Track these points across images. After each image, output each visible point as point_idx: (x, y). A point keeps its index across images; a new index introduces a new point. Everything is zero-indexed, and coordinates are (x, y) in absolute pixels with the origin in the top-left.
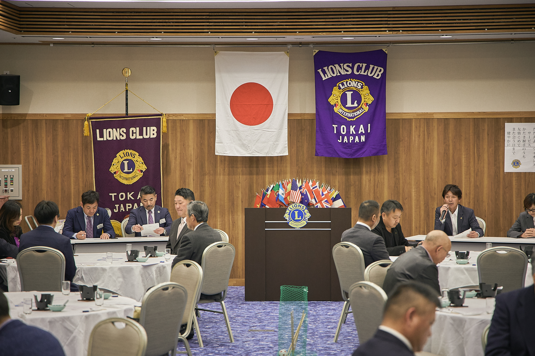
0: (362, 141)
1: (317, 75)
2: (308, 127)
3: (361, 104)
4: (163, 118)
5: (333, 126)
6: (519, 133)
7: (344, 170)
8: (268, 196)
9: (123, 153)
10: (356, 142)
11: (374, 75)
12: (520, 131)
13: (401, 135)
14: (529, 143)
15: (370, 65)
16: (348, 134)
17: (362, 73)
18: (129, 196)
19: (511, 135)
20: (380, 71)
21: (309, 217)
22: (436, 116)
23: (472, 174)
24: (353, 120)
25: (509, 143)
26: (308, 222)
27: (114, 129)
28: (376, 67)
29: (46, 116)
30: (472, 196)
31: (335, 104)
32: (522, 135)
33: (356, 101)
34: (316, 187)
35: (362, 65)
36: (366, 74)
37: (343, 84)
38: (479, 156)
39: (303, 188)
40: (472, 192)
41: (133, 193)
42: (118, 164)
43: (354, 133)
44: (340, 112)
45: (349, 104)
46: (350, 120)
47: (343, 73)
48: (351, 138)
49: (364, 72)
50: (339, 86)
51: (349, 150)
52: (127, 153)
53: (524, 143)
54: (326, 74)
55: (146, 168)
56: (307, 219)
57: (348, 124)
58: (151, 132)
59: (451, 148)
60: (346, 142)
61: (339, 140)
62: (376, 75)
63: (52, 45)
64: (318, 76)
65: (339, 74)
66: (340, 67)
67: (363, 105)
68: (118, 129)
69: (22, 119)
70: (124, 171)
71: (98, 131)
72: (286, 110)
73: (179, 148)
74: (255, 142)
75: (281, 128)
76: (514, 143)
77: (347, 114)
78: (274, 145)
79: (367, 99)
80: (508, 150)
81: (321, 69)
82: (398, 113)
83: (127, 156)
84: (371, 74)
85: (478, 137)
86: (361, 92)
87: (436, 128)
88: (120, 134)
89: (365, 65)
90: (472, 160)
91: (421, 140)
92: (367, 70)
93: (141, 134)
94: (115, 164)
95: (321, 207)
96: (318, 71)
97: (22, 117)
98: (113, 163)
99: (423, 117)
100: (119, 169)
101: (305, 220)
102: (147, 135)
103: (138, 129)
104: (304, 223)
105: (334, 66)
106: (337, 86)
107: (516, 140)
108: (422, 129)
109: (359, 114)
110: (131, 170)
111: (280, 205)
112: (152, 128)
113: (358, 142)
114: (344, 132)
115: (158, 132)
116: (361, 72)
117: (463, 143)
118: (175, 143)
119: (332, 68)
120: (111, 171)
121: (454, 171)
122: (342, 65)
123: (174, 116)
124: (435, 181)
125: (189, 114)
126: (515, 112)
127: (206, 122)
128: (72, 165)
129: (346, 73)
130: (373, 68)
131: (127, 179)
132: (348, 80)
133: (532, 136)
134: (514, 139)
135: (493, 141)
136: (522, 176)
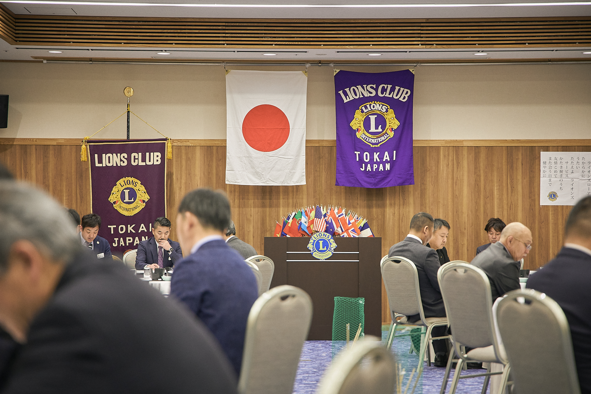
0: (386, 170)
1: (338, 96)
2: (327, 155)
3: (386, 128)
4: (167, 144)
5: (355, 152)
6: (556, 163)
7: (366, 202)
8: (289, 225)
9: (124, 181)
10: (380, 170)
11: (400, 98)
12: (557, 161)
13: (428, 163)
14: (567, 174)
15: (396, 87)
16: (372, 162)
17: (387, 95)
18: (130, 228)
19: (547, 165)
20: (407, 93)
21: (335, 247)
22: (465, 144)
23: (505, 207)
24: (377, 146)
25: (544, 174)
26: (334, 252)
27: (114, 155)
28: (402, 89)
29: (36, 141)
31: (358, 129)
32: (559, 165)
33: (380, 126)
34: (343, 214)
35: (387, 87)
36: (391, 96)
37: (366, 107)
38: (512, 187)
39: (328, 216)
41: (134, 225)
42: (118, 193)
43: (379, 160)
44: (362, 138)
45: (373, 129)
46: (374, 146)
47: (367, 95)
48: (375, 166)
49: (389, 94)
50: (362, 109)
51: (373, 179)
52: (128, 181)
53: (561, 174)
54: (347, 96)
55: (149, 198)
56: (333, 250)
57: (372, 151)
58: (155, 159)
59: (482, 178)
60: (369, 170)
61: (361, 169)
62: (402, 97)
63: (45, 62)
64: (338, 98)
65: (361, 96)
66: (363, 88)
67: (388, 130)
68: (119, 155)
69: (9, 144)
70: (124, 201)
71: (96, 156)
72: (303, 135)
73: (184, 177)
74: (270, 170)
75: (298, 155)
76: (551, 174)
77: (370, 140)
78: (291, 173)
79: (393, 123)
80: (544, 181)
81: (342, 91)
82: (425, 140)
83: (128, 184)
84: (396, 96)
85: (512, 167)
86: (386, 115)
87: (466, 156)
88: (121, 160)
89: (390, 86)
90: (505, 192)
91: (450, 170)
92: (393, 92)
93: (144, 160)
94: (115, 193)
95: (347, 237)
96: (339, 92)
97: (10, 142)
98: (112, 192)
99: (452, 145)
100: (119, 198)
101: (330, 251)
102: (150, 161)
103: (140, 154)
104: (329, 254)
105: (356, 87)
106: (360, 109)
107: (553, 170)
108: (450, 158)
109: (383, 140)
110: (132, 200)
111: (302, 234)
112: (156, 154)
113: (383, 170)
114: (367, 159)
115: (163, 158)
116: (385, 94)
117: (495, 173)
118: (179, 172)
119: (354, 89)
120: (110, 200)
121: (485, 203)
122: (365, 86)
123: (179, 141)
124: (465, 215)
125: (195, 140)
126: (551, 140)
127: (215, 148)
128: (64, 195)
129: (369, 95)
130: (399, 90)
131: (127, 210)
132: (372, 102)
133: (569, 166)
134: (550, 169)
135: (528, 171)
136: (560, 209)
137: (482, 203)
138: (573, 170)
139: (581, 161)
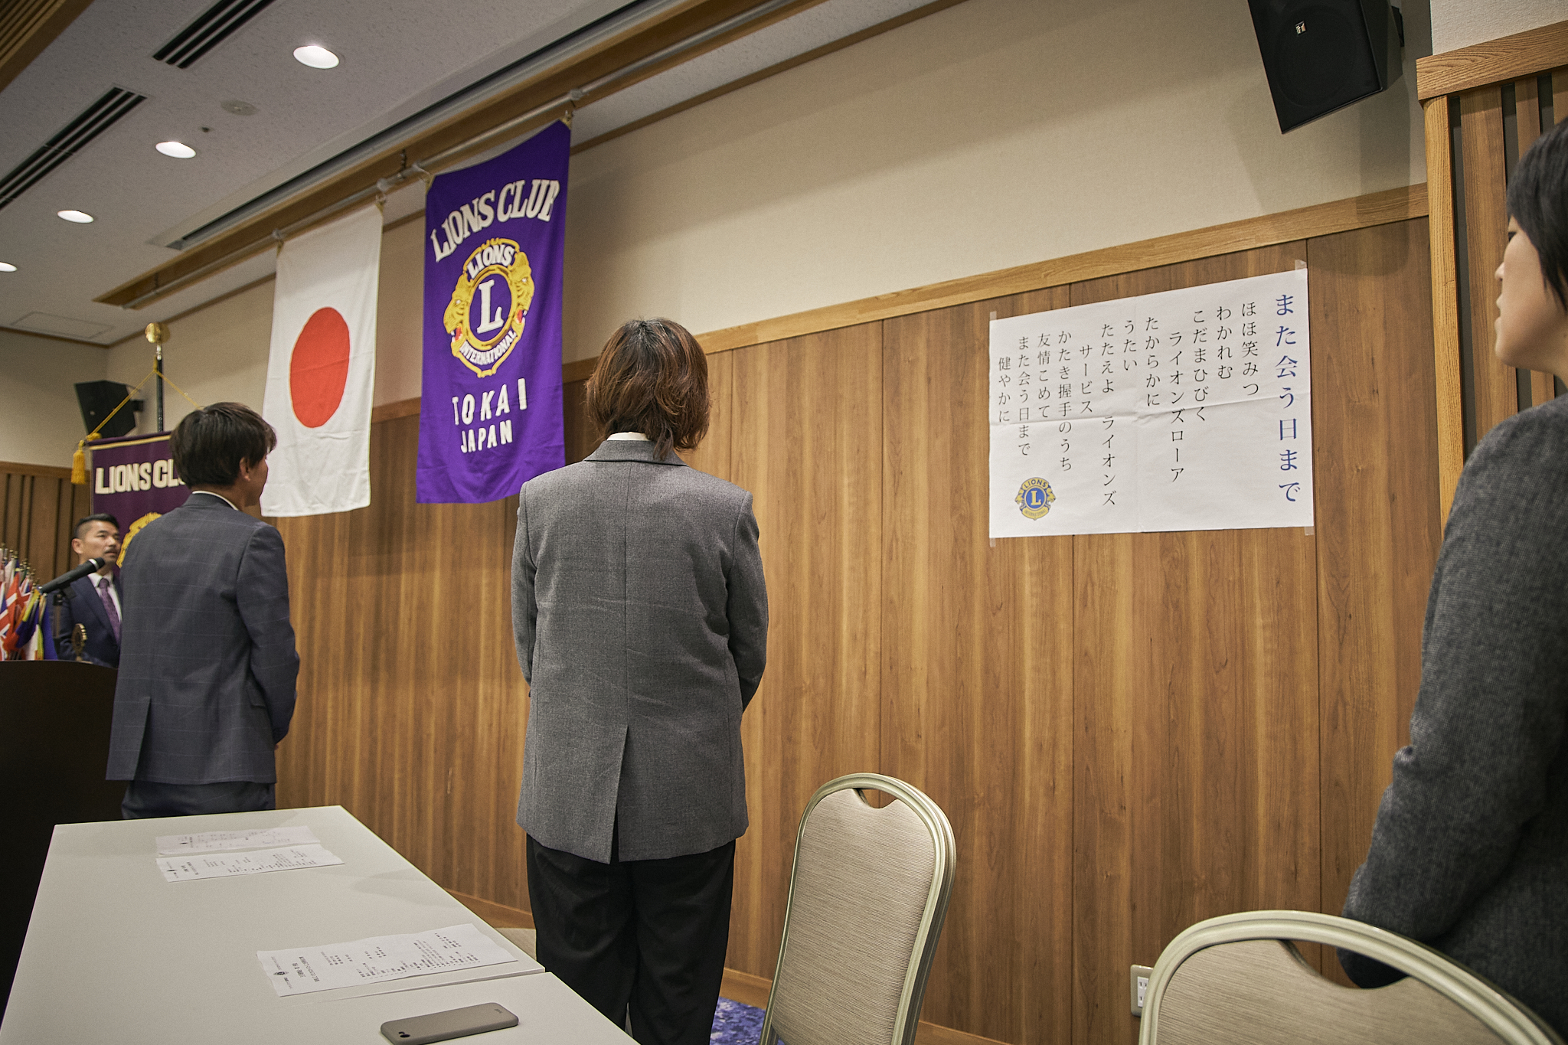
0: (503, 442)
1: (429, 250)
3: (511, 314)
5: (453, 400)
6: (1044, 358)
10: (490, 446)
11: (540, 212)
12: (1048, 349)
14: (1086, 398)
15: (533, 182)
17: (515, 214)
19: (1014, 372)
22: (763, 337)
24: (489, 373)
25: (1003, 408)
27: (129, 466)
28: (544, 184)
30: (873, 647)
31: (456, 330)
32: (1055, 366)
33: (500, 310)
35: (517, 188)
36: (521, 214)
37: (475, 263)
38: (897, 474)
40: (874, 631)
43: (489, 416)
44: (463, 355)
45: (485, 326)
46: (484, 374)
47: (476, 226)
48: (482, 436)
49: (519, 210)
50: (468, 271)
51: (480, 474)
54: (446, 243)
57: (479, 390)
59: (808, 448)
60: (471, 449)
61: (460, 448)
62: (545, 208)
64: (430, 254)
65: (468, 234)
66: (472, 209)
67: (515, 317)
68: (137, 466)
72: (369, 371)
74: (318, 473)
75: (361, 427)
77: (479, 356)
78: (347, 477)
79: (524, 295)
80: (1002, 436)
81: (436, 231)
84: (534, 209)
85: (895, 396)
86: (510, 275)
87: (765, 378)
88: (141, 478)
89: (520, 184)
90: (873, 495)
91: (723, 431)
92: (526, 201)
96: (431, 238)
99: (728, 345)
105: (460, 211)
106: (464, 273)
107: (1034, 388)
108: (725, 391)
109: (504, 350)
113: (495, 445)
114: (469, 415)
116: (512, 212)
119: (456, 220)
121: (816, 539)
122: (476, 202)
126: (1026, 266)
129: (482, 224)
130: (539, 188)
132: (486, 244)
133: (1096, 361)
134: (1024, 387)
135: (948, 404)
136: (1061, 552)
137: (806, 538)
138: (1110, 377)
139: (1140, 336)
